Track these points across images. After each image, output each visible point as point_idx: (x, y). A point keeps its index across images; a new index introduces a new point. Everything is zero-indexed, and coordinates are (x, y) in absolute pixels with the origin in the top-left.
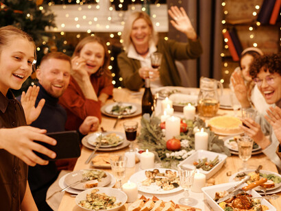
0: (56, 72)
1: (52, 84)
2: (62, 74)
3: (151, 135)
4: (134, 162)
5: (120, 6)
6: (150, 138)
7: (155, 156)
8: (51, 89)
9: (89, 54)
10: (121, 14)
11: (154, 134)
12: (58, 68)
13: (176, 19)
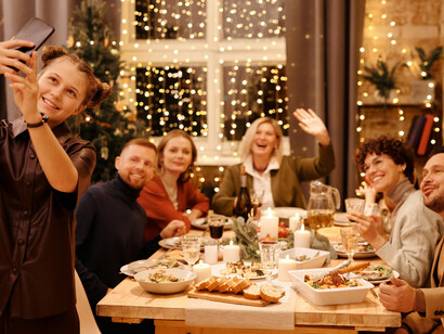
0: (136, 159)
1: (131, 173)
2: (142, 162)
3: (242, 235)
4: (216, 259)
5: (232, 132)
6: (241, 240)
7: (242, 251)
8: (129, 178)
9: (174, 150)
10: (233, 144)
11: (246, 236)
12: (138, 155)
13: (303, 121)
